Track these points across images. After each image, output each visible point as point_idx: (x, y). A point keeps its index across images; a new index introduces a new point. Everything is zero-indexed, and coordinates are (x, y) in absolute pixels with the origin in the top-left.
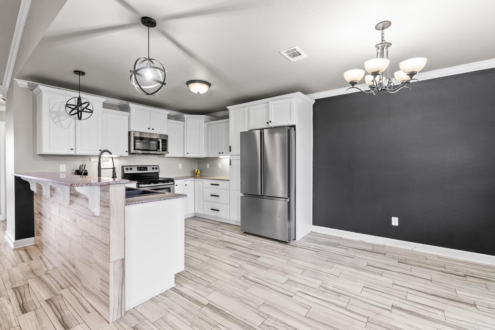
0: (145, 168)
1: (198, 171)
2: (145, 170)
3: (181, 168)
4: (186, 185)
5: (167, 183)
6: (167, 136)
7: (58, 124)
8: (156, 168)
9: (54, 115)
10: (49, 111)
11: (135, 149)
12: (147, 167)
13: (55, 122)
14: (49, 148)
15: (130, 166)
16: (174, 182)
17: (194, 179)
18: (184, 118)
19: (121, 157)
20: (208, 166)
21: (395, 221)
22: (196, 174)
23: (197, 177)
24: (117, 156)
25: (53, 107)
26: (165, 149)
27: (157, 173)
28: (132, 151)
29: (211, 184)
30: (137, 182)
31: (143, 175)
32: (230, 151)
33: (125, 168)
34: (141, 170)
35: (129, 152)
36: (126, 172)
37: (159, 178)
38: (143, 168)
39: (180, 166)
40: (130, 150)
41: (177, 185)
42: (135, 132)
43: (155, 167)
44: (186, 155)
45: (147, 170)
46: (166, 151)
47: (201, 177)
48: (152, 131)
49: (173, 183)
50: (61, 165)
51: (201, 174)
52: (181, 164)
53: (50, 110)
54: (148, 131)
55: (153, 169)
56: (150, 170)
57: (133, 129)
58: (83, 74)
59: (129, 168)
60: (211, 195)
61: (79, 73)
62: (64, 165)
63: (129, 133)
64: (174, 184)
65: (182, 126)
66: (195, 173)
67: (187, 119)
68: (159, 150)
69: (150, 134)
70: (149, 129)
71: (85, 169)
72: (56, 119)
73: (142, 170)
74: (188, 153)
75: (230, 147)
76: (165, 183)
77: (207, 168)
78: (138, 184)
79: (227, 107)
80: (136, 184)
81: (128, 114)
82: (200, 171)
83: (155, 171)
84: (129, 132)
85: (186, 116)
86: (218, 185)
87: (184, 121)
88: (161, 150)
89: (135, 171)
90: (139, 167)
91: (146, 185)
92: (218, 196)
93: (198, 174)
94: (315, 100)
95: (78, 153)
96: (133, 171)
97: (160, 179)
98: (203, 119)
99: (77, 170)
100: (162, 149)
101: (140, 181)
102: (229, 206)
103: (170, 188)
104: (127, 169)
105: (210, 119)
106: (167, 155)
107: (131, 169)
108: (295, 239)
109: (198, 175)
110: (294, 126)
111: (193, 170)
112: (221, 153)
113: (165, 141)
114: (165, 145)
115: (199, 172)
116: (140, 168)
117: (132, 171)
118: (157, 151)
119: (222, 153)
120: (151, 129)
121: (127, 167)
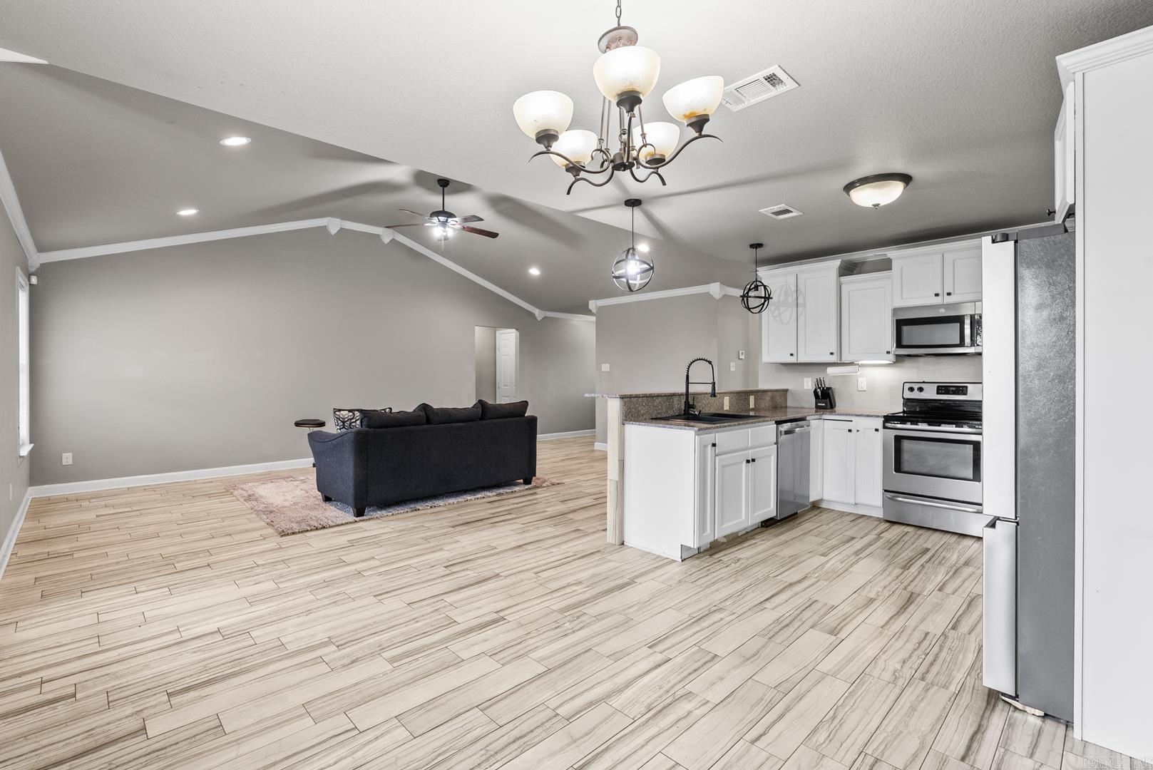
0: (960, 389)
2: (959, 395)
12: (966, 387)
24: (888, 362)
28: (895, 350)
33: (907, 387)
34: (947, 392)
36: (907, 395)
38: (954, 389)
45: (961, 395)
48: (948, 300)
50: (805, 379)
59: (915, 387)
69: (937, 307)
70: (937, 295)
73: (951, 392)
88: (968, 342)
89: (930, 394)
90: (943, 386)
95: (802, 359)
96: (926, 395)
103: (979, 442)
104: (912, 389)
107: (921, 389)
116: (942, 389)
117: (923, 394)
118: (961, 345)
120: (944, 294)
121: (912, 385)
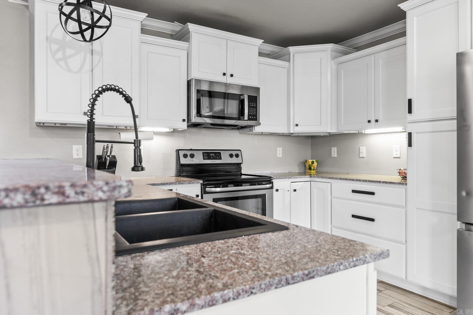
0: (217, 155)
1: (313, 163)
2: (217, 159)
3: (281, 156)
4: (295, 190)
5: (259, 184)
6: (257, 89)
7: (62, 63)
8: (237, 156)
9: (55, 47)
10: (47, 38)
11: (198, 116)
12: (220, 153)
13: (57, 61)
14: (47, 111)
15: (191, 150)
16: (272, 183)
17: (309, 179)
18: (289, 54)
19: (175, 132)
20: (334, 152)
22: (310, 169)
23: (310, 175)
25: (53, 31)
26: (254, 116)
27: (239, 165)
28: (195, 119)
29: (354, 191)
30: (201, 182)
31: (213, 168)
32: (410, 111)
33: (181, 153)
34: (209, 158)
35: (188, 122)
36: (183, 161)
37: (242, 174)
38: (213, 155)
39: (280, 152)
40: (190, 118)
41: (277, 190)
42: (198, 81)
43: (234, 153)
44: (294, 129)
45: (221, 159)
46: (256, 120)
47: (319, 174)
48: (230, 80)
49: (271, 185)
50: (75, 147)
51: (319, 169)
52: (281, 149)
53: (49, 35)
54: (223, 79)
55: (231, 156)
56: (225, 159)
57: (195, 75)
59: (189, 153)
60: (354, 216)
62: (80, 147)
63: (189, 83)
64: (272, 188)
65: (286, 70)
66: (307, 167)
67: (296, 55)
68: (244, 118)
69: (226, 85)
70: (224, 74)
71: (112, 154)
72: (60, 55)
73: (212, 158)
74: (297, 125)
75: (410, 101)
76: (255, 185)
77: (332, 156)
78: (204, 187)
79: (399, 5)
80: (200, 185)
81: (187, 46)
82: (317, 162)
83: (234, 160)
84: (188, 81)
85: (293, 49)
86: (373, 194)
87: (289, 61)
88: (246, 118)
89: (199, 160)
90: (207, 153)
91: (218, 189)
92: (372, 220)
93: (312, 168)
96: (196, 160)
97: (243, 177)
98: (329, 52)
99: (100, 156)
100: (249, 115)
101: (207, 179)
102: (404, 246)
103: (265, 195)
104: (185, 156)
105: (342, 52)
106: (257, 129)
107: (192, 156)
109: (314, 170)
111: (303, 160)
112: (373, 121)
113: (254, 100)
114: (254, 107)
115: (315, 164)
117: (194, 159)
118: (239, 119)
119: (377, 121)
120: (228, 75)
121: (186, 152)
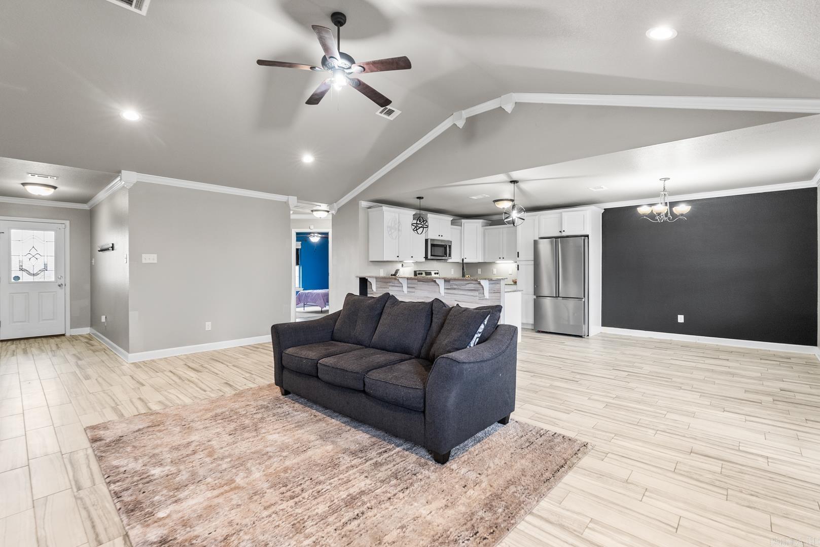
6: (451, 242)
7: (391, 236)
8: (437, 273)
11: (431, 255)
13: (389, 235)
18: (462, 223)
20: (479, 271)
21: (681, 319)
26: (450, 254)
28: (429, 257)
32: (518, 257)
35: (425, 257)
42: (430, 240)
46: (450, 256)
52: (453, 269)
54: (439, 238)
57: (429, 237)
58: (423, 198)
61: (419, 198)
62: (382, 270)
65: (459, 231)
67: (465, 224)
68: (446, 256)
69: (440, 241)
70: (439, 236)
74: (466, 258)
75: (518, 252)
84: (426, 239)
85: (463, 221)
87: (461, 226)
94: (604, 209)
98: (481, 224)
100: (448, 254)
105: (487, 223)
106: (450, 261)
108: (588, 336)
110: (588, 236)
112: (502, 258)
113: (450, 247)
114: (450, 250)
118: (444, 256)
